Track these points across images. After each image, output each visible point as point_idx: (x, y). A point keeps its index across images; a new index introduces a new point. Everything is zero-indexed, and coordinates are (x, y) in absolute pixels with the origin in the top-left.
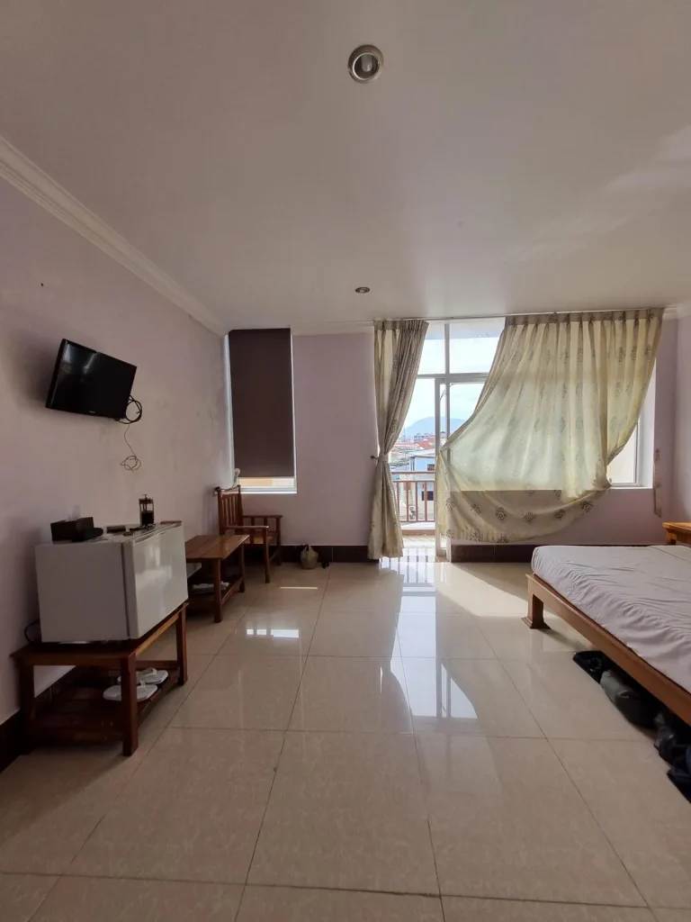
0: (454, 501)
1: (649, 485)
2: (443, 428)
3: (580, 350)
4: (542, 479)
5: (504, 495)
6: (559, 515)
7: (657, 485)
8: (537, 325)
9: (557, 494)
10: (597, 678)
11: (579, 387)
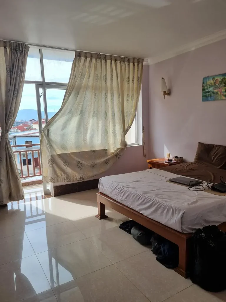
0: (53, 161)
1: (141, 144)
2: (43, 116)
3: (112, 76)
4: (98, 144)
5: (80, 154)
6: (107, 162)
7: (144, 143)
8: (91, 59)
9: (105, 151)
10: (129, 232)
11: (112, 95)
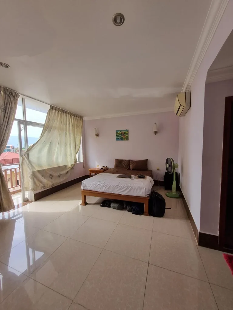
0: (34, 175)
1: (82, 161)
5: (51, 169)
6: (67, 173)
8: (59, 112)
9: (66, 166)
11: (70, 134)
